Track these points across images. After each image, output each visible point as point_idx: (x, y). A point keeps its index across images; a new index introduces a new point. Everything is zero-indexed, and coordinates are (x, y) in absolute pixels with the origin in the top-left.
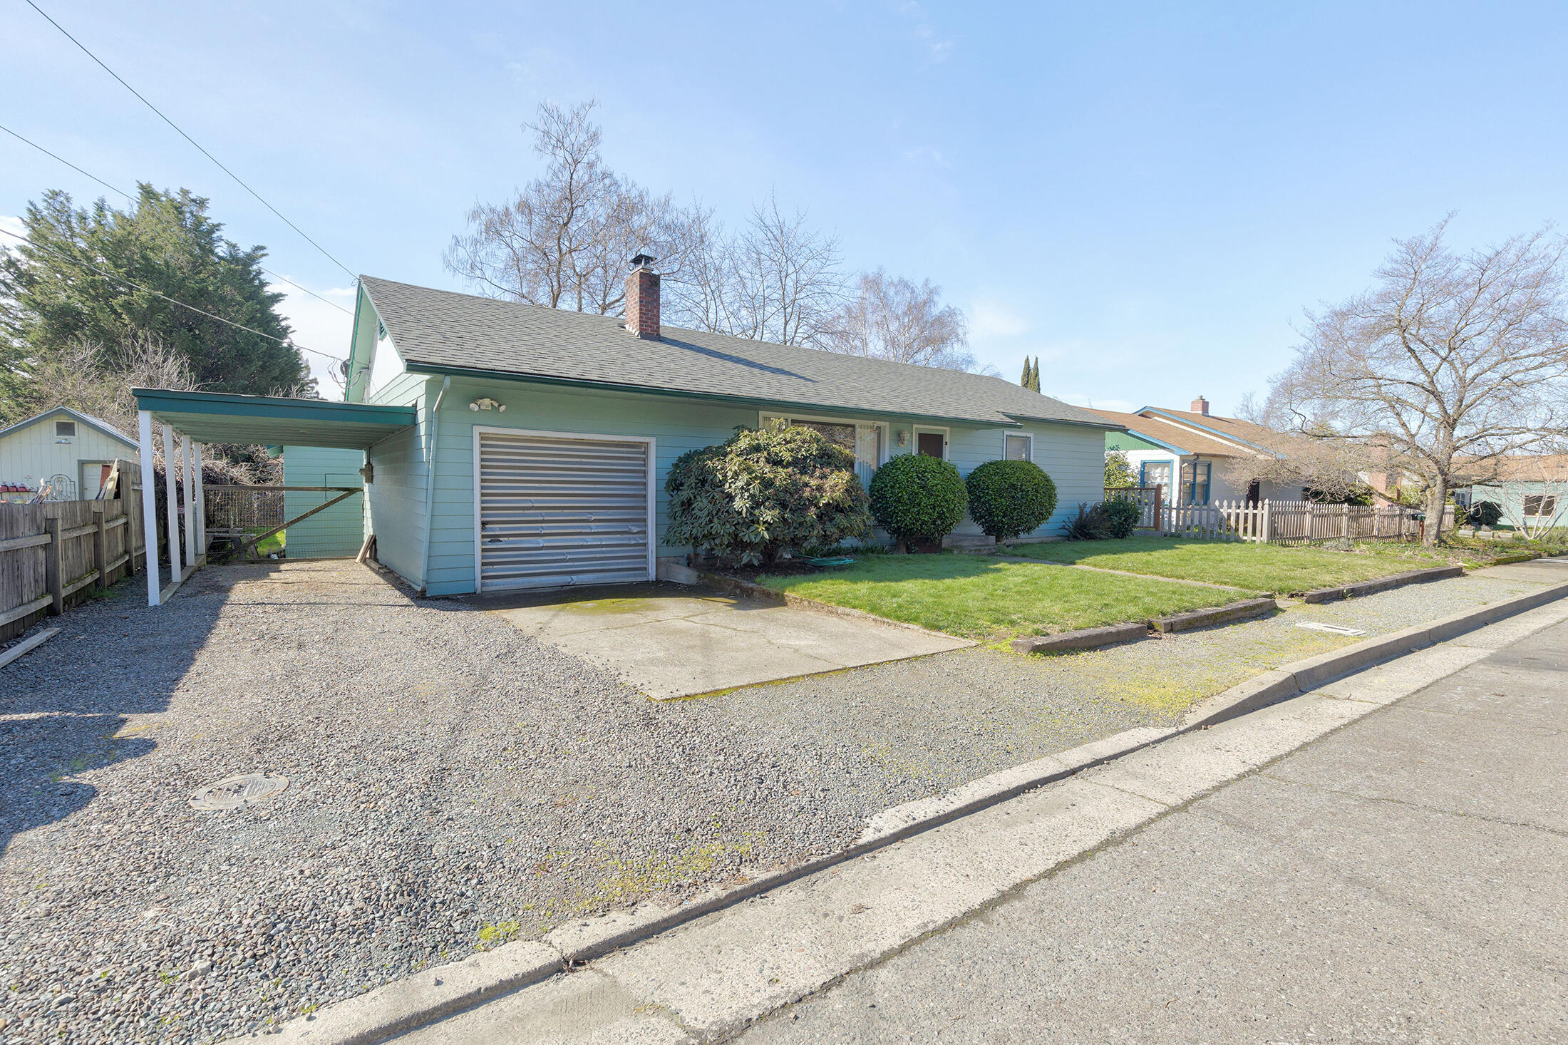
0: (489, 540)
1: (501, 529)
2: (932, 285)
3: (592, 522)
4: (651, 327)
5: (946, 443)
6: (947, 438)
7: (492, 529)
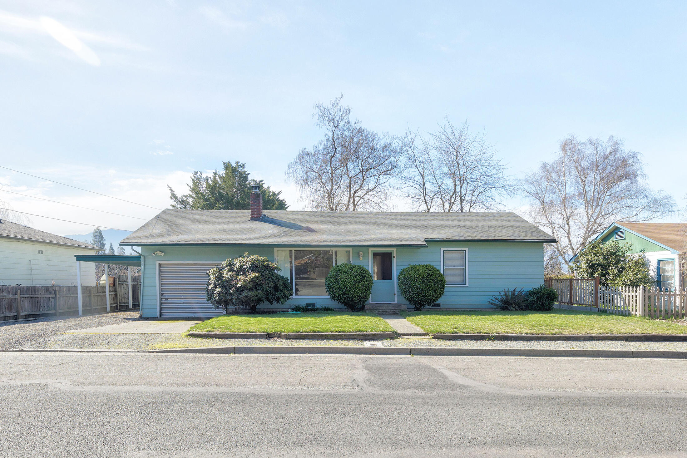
0: (164, 299)
1: (168, 296)
2: (615, 139)
3: (202, 294)
4: (256, 215)
5: (394, 257)
6: (395, 254)
7: (165, 296)
